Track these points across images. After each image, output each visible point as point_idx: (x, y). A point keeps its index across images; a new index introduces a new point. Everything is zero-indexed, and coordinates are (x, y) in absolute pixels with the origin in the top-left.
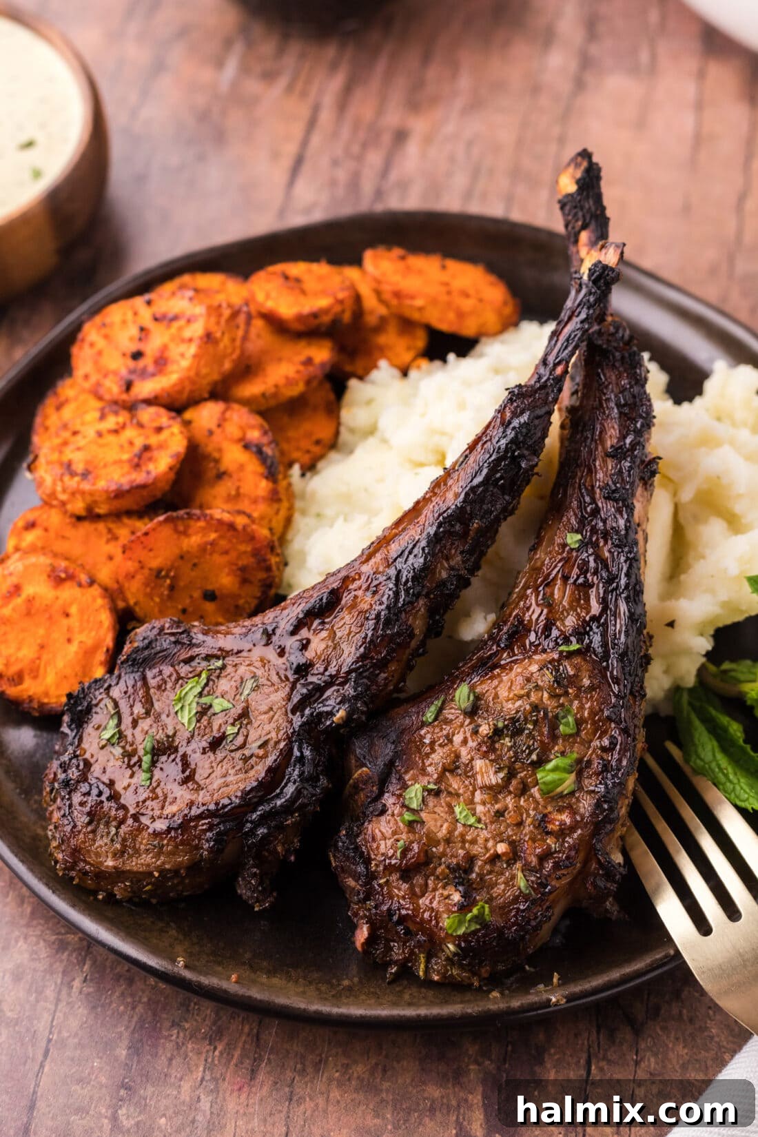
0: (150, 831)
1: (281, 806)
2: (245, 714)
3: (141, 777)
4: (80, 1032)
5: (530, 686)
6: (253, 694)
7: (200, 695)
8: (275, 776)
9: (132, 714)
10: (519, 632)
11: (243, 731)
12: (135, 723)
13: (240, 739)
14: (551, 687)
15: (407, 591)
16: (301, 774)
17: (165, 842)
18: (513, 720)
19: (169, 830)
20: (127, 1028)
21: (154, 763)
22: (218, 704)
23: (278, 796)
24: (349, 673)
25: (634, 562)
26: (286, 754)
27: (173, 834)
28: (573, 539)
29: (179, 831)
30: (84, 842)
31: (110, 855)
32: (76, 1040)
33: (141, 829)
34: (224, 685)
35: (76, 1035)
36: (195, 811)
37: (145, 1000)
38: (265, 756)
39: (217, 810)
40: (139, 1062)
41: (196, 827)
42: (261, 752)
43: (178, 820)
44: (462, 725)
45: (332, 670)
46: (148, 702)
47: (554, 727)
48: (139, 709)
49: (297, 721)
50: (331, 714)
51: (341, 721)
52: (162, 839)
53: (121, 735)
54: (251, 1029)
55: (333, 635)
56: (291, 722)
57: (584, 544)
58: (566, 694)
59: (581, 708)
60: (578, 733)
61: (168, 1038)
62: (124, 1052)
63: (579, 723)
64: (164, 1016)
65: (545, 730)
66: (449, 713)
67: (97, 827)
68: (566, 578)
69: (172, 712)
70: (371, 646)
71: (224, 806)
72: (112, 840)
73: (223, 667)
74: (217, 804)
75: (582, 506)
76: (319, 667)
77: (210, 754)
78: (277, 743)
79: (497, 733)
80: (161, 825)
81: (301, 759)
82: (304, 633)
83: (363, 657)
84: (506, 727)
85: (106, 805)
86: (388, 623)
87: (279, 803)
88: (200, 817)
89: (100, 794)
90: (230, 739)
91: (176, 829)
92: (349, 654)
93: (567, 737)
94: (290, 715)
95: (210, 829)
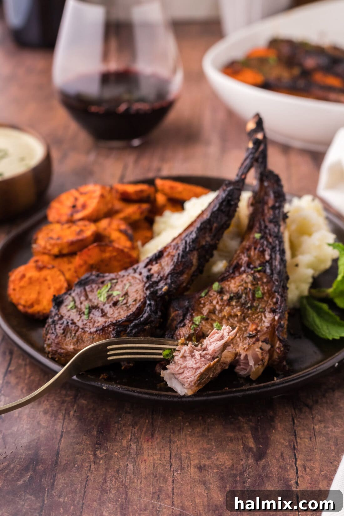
0: (89, 332)
1: (143, 320)
2: (126, 294)
3: (85, 317)
4: (75, 428)
5: (243, 282)
6: (130, 288)
7: (108, 291)
8: (140, 311)
9: (80, 300)
10: (237, 267)
11: (126, 299)
12: (81, 303)
13: (125, 301)
14: (252, 282)
15: (190, 246)
16: (150, 309)
17: (95, 336)
18: (237, 293)
19: (96, 331)
20: (95, 425)
21: (89, 313)
22: (115, 293)
23: (142, 317)
24: (168, 275)
25: (281, 242)
26: (144, 303)
27: (98, 332)
28: (258, 236)
29: (101, 331)
30: (61, 340)
31: (72, 344)
32: (74, 431)
33: (85, 332)
34: (118, 287)
35: (74, 429)
36: (107, 324)
37: (102, 415)
38: (136, 304)
39: (116, 322)
40: (102, 436)
41: (108, 330)
42: (134, 303)
43: (101, 327)
44: (216, 297)
45: (161, 275)
46: (87, 297)
47: (254, 295)
48: (83, 298)
49: (148, 292)
50: (161, 289)
51: (165, 291)
52: (94, 335)
53: (76, 307)
54: (149, 421)
55: (161, 265)
56: (146, 293)
57: (262, 238)
58: (257, 284)
59: (263, 289)
60: (262, 298)
61: (114, 427)
62: (96, 433)
63: (263, 294)
64: (111, 420)
65: (251, 296)
66: (211, 294)
67: (67, 334)
68: (255, 249)
69: (96, 297)
70: (176, 265)
71: (119, 321)
72: (73, 338)
73: (117, 282)
74: (116, 321)
75: (260, 225)
76: (156, 275)
77: (113, 308)
78: (140, 300)
79: (231, 299)
80: (93, 330)
81: (150, 305)
82: (149, 267)
83: (173, 269)
84: (234, 296)
85: (70, 326)
86: (183, 257)
87: (142, 319)
88: (109, 326)
89: (68, 323)
90: (121, 301)
91: (100, 330)
92: (168, 269)
93: (259, 298)
94: (145, 291)
95: (113, 330)
